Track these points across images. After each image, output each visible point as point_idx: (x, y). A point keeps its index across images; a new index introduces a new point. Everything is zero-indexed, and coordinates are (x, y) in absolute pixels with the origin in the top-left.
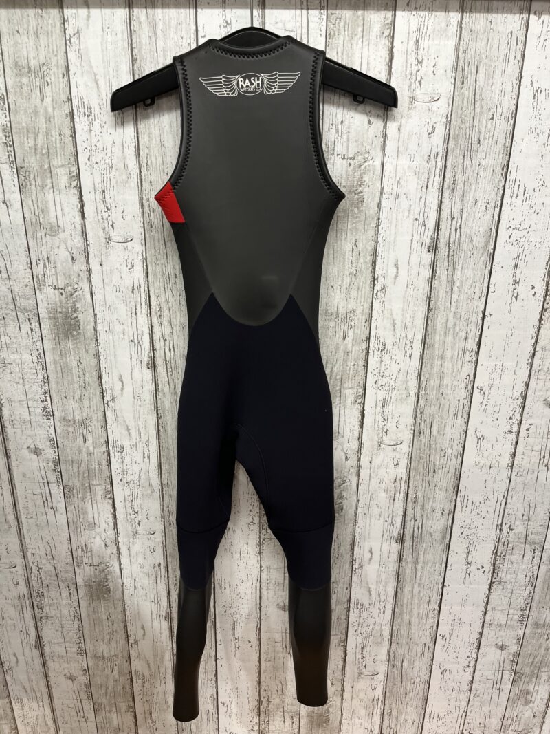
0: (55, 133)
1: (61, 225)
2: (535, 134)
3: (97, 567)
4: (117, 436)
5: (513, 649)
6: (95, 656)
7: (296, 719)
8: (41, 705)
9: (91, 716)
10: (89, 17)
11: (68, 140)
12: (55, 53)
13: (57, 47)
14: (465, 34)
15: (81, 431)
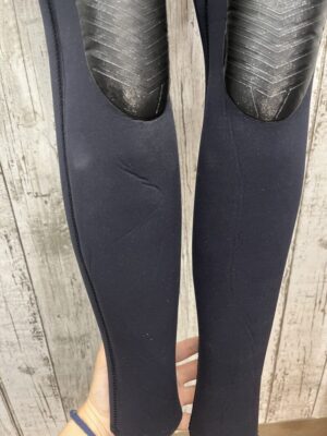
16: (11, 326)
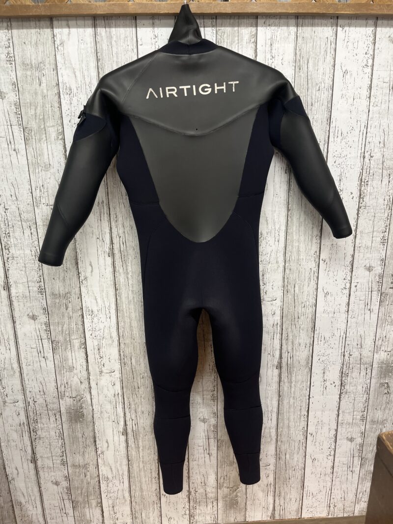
0: (48, 106)
1: (52, 164)
2: (345, 98)
3: (75, 399)
4: (89, 304)
5: (359, 440)
6: (74, 465)
7: (215, 503)
8: (35, 506)
9: (70, 512)
10: (69, 34)
11: (57, 110)
12: (48, 56)
13: (49, 52)
14: (300, 39)
15: (64, 302)
16: (51, 458)
